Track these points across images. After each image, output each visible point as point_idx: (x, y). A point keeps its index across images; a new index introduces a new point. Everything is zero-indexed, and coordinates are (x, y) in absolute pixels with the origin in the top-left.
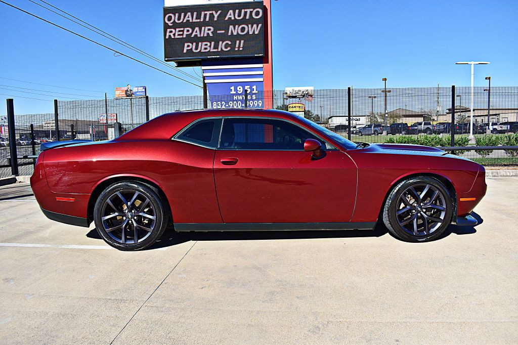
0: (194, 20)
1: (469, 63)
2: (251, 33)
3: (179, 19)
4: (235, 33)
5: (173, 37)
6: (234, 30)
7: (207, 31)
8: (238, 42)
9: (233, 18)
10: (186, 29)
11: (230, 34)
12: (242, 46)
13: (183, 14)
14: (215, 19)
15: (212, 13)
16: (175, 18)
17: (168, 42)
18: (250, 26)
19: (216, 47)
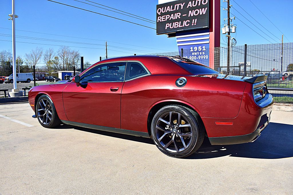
0: (171, 10)
2: (201, 14)
3: (164, 11)
4: (192, 15)
5: (160, 21)
6: (192, 13)
7: (177, 16)
8: (193, 20)
9: (191, 6)
10: (167, 16)
11: (189, 16)
12: (195, 22)
13: (165, 8)
14: (182, 8)
15: (180, 5)
16: (162, 10)
17: (159, 24)
18: (200, 10)
19: (182, 24)
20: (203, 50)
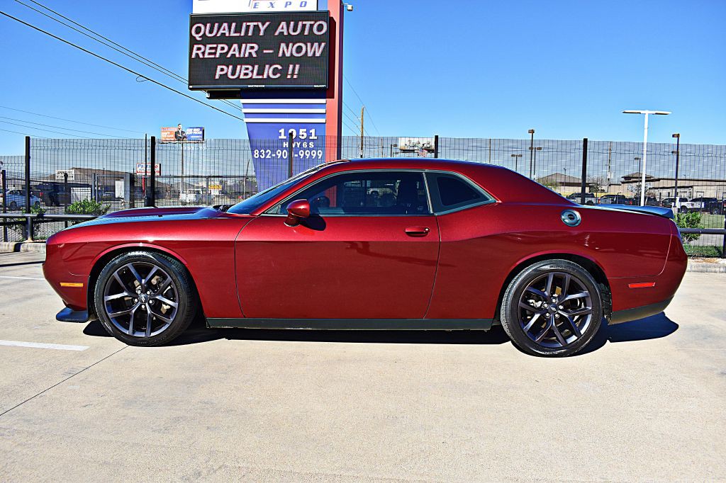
0: (232, 34)
1: (642, 112)
2: (310, 54)
3: (211, 32)
4: (288, 55)
5: (201, 56)
6: (287, 50)
7: (250, 50)
8: (291, 67)
9: (286, 34)
10: (220, 46)
11: (280, 54)
12: (296, 73)
13: (216, 25)
14: (261, 34)
15: (258, 26)
16: (206, 30)
17: (195, 63)
18: (309, 44)
19: (261, 72)
20: (311, 138)
